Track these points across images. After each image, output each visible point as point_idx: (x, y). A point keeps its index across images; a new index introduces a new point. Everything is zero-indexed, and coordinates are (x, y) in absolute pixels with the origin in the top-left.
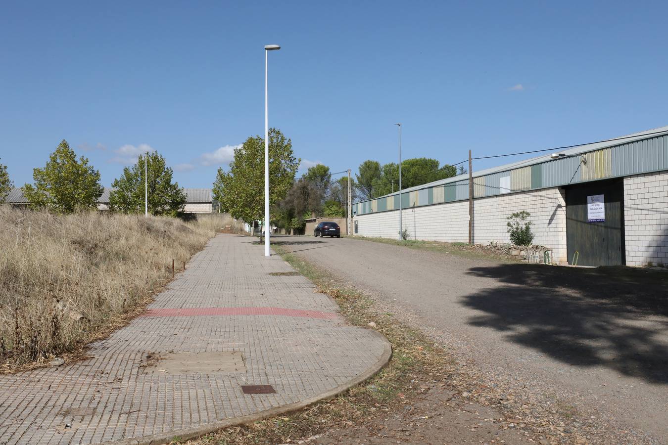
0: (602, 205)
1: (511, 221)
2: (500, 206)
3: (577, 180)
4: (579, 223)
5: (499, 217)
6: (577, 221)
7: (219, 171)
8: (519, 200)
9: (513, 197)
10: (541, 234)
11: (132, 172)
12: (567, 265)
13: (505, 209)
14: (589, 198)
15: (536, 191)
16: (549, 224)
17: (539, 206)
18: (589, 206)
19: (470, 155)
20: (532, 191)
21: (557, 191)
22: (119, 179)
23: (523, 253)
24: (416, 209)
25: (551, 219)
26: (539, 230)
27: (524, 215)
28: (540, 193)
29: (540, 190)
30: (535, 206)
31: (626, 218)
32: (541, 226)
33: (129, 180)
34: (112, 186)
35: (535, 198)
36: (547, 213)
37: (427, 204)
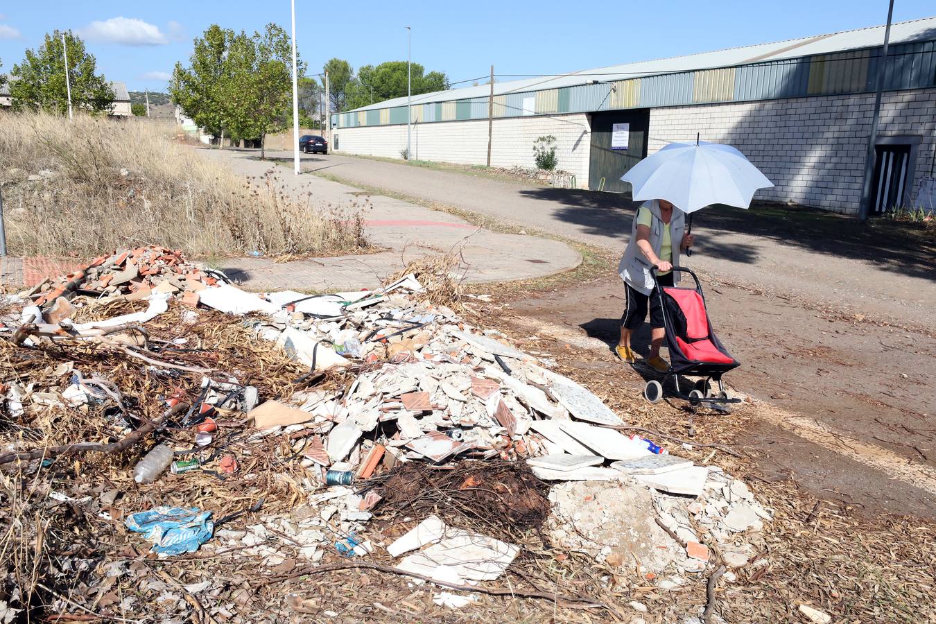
0: (627, 133)
1: (536, 144)
2: (522, 128)
3: (606, 107)
4: (603, 151)
5: (520, 140)
6: (601, 148)
7: (177, 66)
8: (543, 123)
9: (537, 119)
10: (564, 159)
11: (38, 56)
12: (588, 189)
13: (527, 132)
14: (615, 126)
15: (563, 115)
16: (574, 149)
17: (564, 131)
18: (614, 134)
19: (492, 72)
20: (558, 115)
21: (584, 116)
22: (20, 66)
23: (549, 177)
24: (419, 125)
25: (577, 145)
26: (563, 155)
27: (550, 139)
28: (566, 118)
29: (567, 114)
30: (560, 131)
31: (649, 147)
32: (565, 151)
33: (36, 67)
34: (12, 73)
35: (560, 122)
36: (573, 139)
37: (434, 120)
